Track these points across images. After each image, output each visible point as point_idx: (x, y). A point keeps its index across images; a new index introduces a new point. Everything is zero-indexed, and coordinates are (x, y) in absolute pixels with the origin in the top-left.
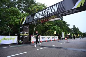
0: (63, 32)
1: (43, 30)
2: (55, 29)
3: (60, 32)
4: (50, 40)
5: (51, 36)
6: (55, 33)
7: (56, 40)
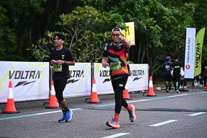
0: (191, 32)
1: (32, 9)
2: (131, 6)
3: (166, 29)
4: (87, 92)
5: (94, 61)
6: (127, 32)
7: (130, 93)
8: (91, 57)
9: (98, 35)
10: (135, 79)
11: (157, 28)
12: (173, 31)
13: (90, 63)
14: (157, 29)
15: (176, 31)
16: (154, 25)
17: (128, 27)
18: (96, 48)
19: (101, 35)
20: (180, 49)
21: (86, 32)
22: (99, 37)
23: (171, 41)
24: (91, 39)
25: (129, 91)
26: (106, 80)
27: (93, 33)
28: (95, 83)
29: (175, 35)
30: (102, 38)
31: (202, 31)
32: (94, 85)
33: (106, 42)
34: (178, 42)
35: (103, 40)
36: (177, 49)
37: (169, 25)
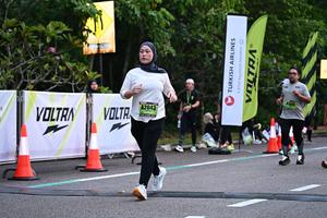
0: (236, 25)
3: (185, 18)
4: (7, 154)
5: (24, 87)
6: (99, 24)
7: (104, 157)
8: (18, 77)
9: (35, 28)
10: (115, 127)
11: (163, 16)
12: (199, 23)
13: (15, 91)
14: (165, 17)
15: (205, 21)
16: (158, 9)
17: (100, 13)
18: (28, 58)
19: (41, 28)
20: (214, 61)
21: (8, 22)
22: (35, 33)
23: (194, 43)
24: (19, 37)
25: (102, 152)
26: (50, 129)
27: (23, 25)
28: (25, 135)
29: (204, 31)
30: (42, 36)
31: (261, 23)
32: (23, 139)
33: (52, 45)
34: (209, 47)
35: (44, 40)
36: (207, 62)
37: (190, 9)
